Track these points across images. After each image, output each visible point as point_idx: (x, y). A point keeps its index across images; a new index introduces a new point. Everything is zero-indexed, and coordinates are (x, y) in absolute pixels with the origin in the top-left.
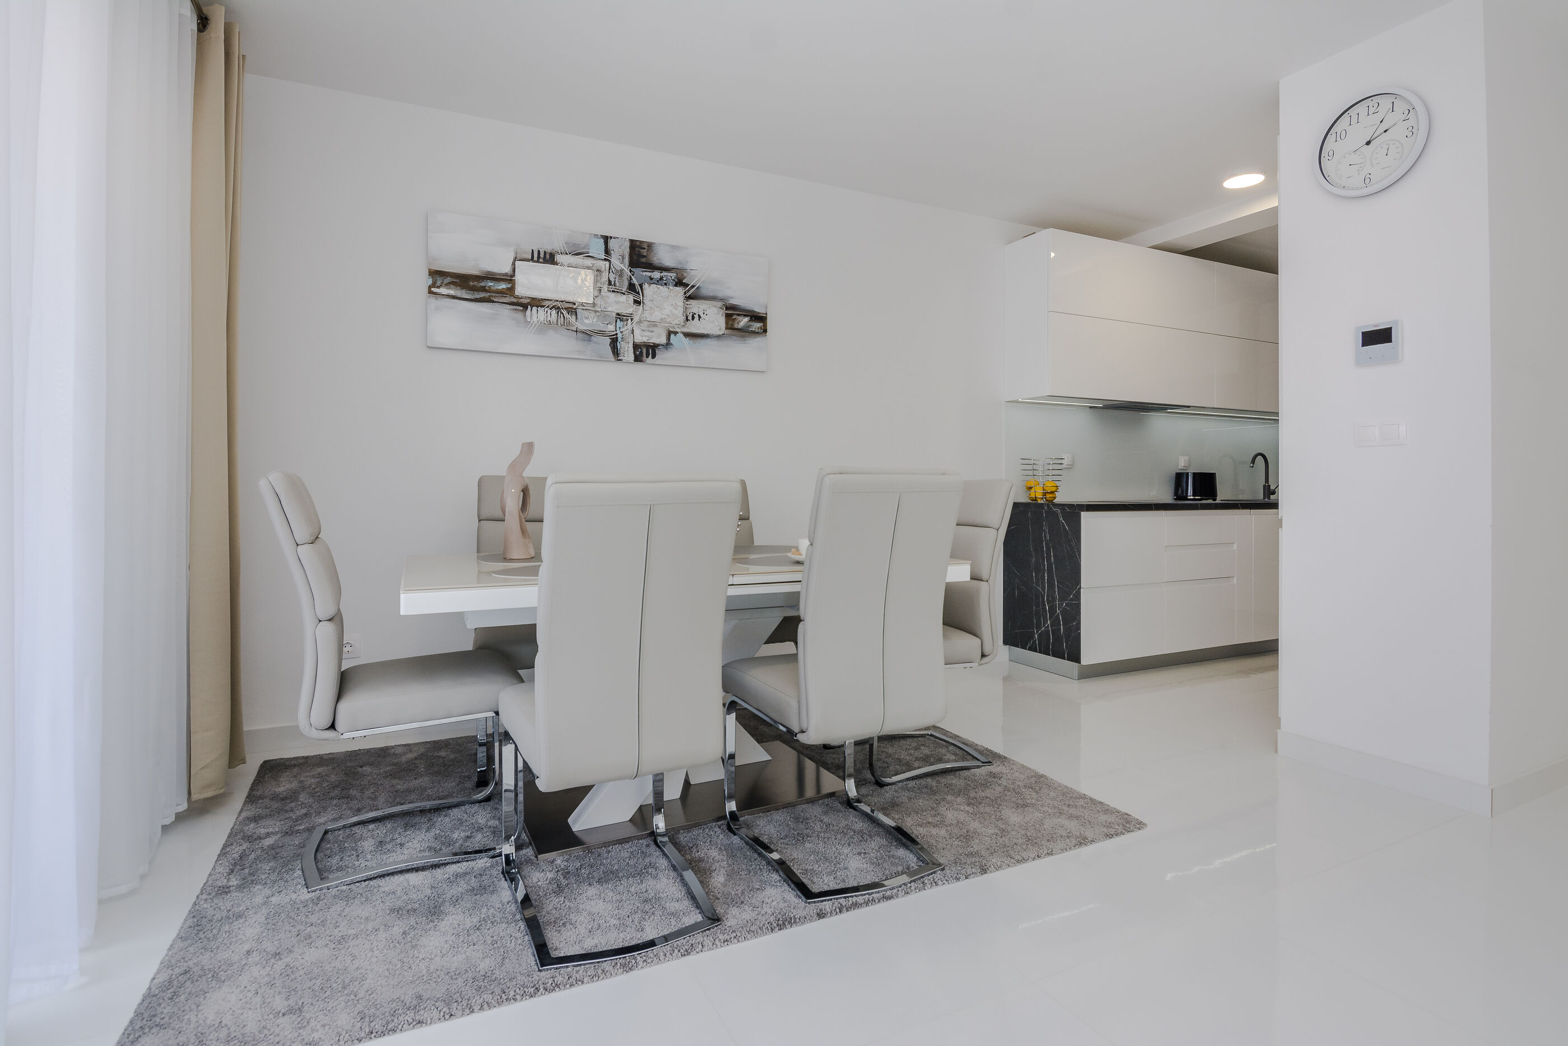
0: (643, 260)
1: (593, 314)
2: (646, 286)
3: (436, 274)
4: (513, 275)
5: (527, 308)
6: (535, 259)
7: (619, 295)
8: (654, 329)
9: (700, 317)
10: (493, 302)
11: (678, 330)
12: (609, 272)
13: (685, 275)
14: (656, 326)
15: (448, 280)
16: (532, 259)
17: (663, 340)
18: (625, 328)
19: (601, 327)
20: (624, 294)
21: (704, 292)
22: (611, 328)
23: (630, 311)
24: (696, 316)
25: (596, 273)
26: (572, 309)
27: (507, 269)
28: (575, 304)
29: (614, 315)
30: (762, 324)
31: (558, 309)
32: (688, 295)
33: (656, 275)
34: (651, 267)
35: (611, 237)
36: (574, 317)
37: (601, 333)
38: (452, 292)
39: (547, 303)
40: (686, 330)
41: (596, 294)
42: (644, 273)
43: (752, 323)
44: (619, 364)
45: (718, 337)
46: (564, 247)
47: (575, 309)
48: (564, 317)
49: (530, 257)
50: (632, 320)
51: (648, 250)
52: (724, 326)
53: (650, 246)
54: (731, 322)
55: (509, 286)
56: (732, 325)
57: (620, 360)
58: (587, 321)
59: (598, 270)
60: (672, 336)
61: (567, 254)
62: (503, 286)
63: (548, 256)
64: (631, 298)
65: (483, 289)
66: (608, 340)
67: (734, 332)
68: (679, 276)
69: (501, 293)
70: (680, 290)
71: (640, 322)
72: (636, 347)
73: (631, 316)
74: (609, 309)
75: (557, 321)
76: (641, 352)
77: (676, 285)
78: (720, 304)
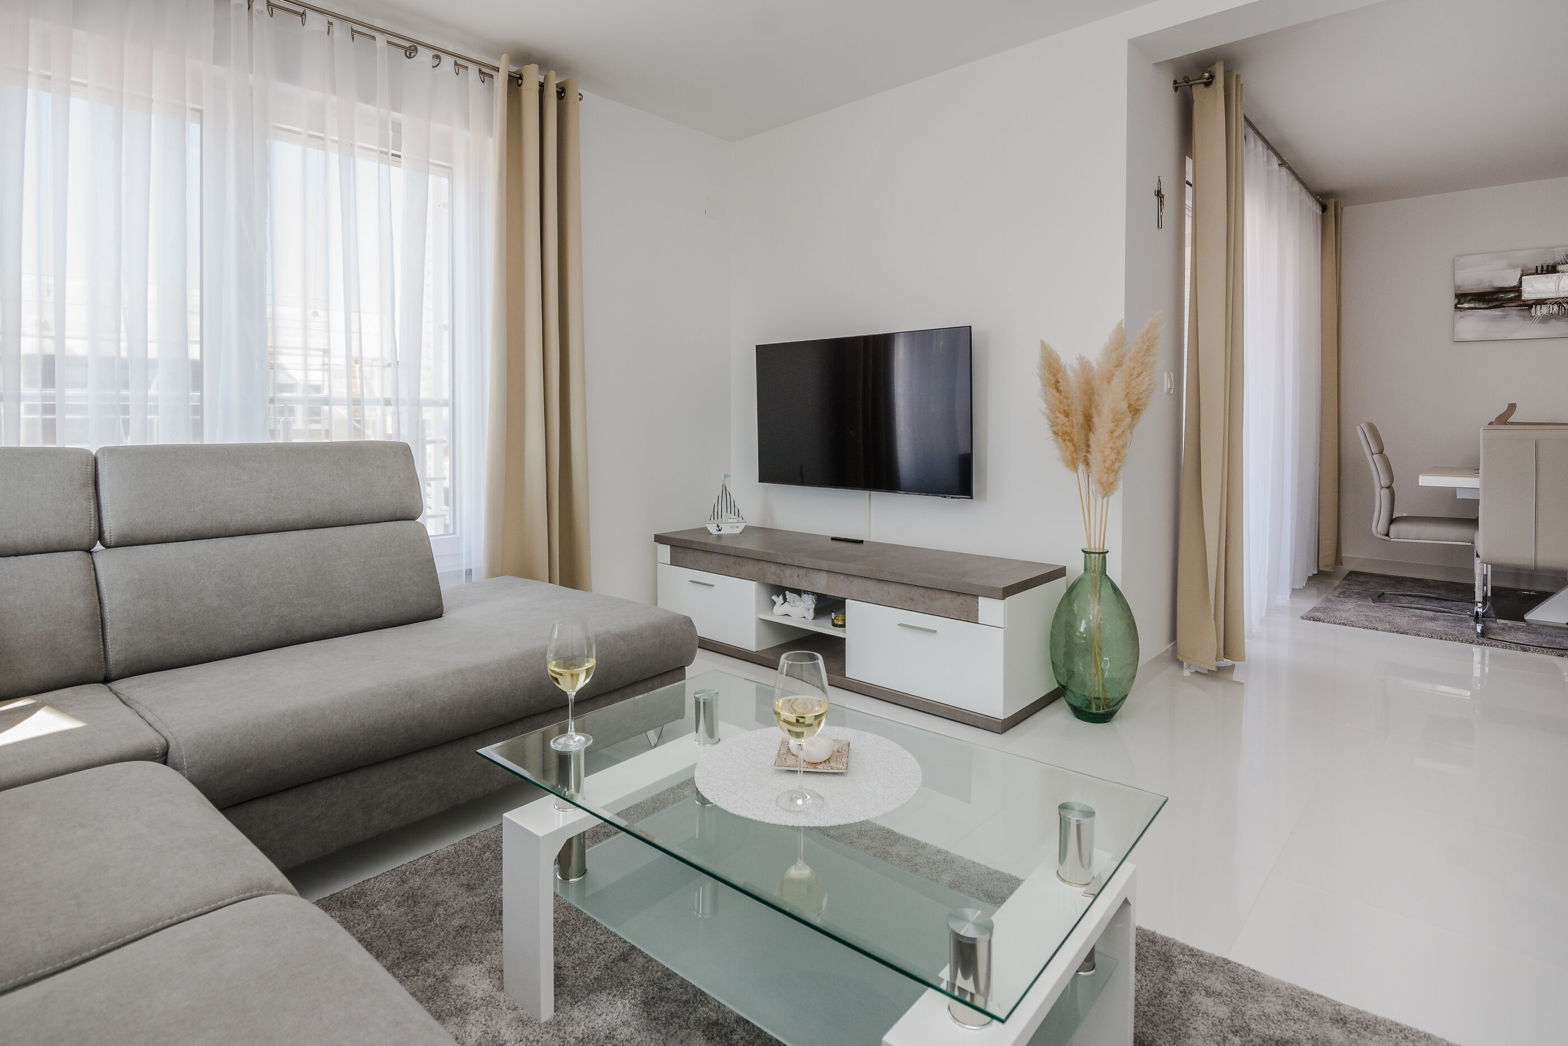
3: (1462, 297)
4: (1521, 286)
5: (1532, 307)
6: (1539, 272)
10: (1504, 307)
15: (1470, 298)
16: (1537, 273)
27: (1514, 283)
31: (1559, 304)
38: (1472, 305)
39: (1549, 301)
46: (1564, 259)
48: (1565, 309)
49: (1535, 272)
55: (1517, 294)
61: (1566, 263)
62: (1511, 295)
63: (1550, 268)
65: (1496, 300)
69: (1511, 300)
75: (1559, 313)
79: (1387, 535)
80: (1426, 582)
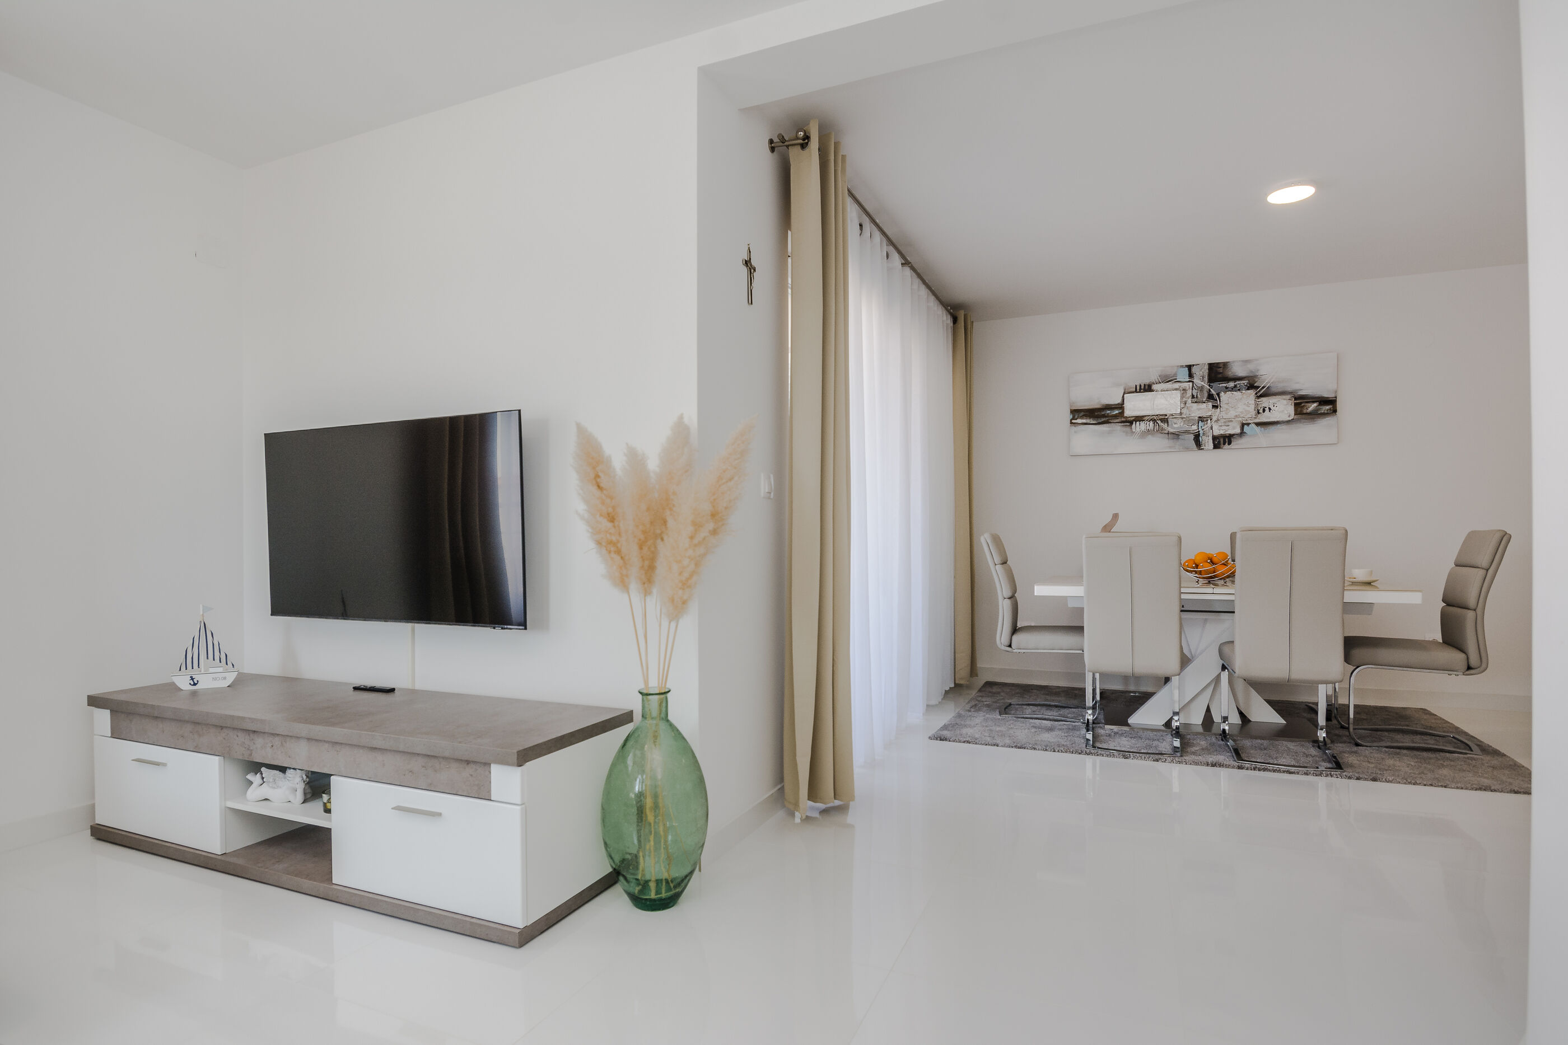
0: (1220, 376)
1: (1180, 420)
2: (1222, 394)
3: (1076, 413)
4: (1123, 404)
5: (1132, 423)
6: (1138, 390)
7: (1201, 404)
8: (1230, 424)
9: (1270, 409)
10: (1110, 423)
11: (1250, 422)
12: (1192, 389)
13: (1256, 380)
14: (1231, 421)
15: (1082, 413)
16: (1136, 391)
17: (1238, 431)
18: (1206, 426)
19: (1186, 427)
20: (1204, 402)
21: (1274, 390)
22: (1195, 427)
23: (1209, 414)
24: (1267, 409)
25: (1182, 392)
26: (1165, 420)
27: (1119, 401)
28: (1166, 415)
29: (1197, 418)
30: (1331, 406)
31: (1154, 421)
32: (1259, 394)
33: (1231, 384)
34: (1228, 380)
35: (1193, 365)
36: (1166, 424)
37: (1187, 432)
38: (1084, 421)
39: (1146, 418)
40: (1257, 421)
41: (1183, 406)
42: (1221, 385)
43: (1321, 407)
44: (1200, 451)
45: (1288, 422)
46: (1158, 379)
47: (1167, 419)
48: (1159, 425)
49: (1134, 390)
50: (1211, 420)
51: (1224, 368)
52: (1292, 413)
53: (1225, 365)
54: (1299, 409)
55: (1120, 411)
56: (1301, 411)
57: (1202, 449)
58: (1176, 426)
59: (1184, 390)
60: (1245, 426)
61: (1160, 383)
62: (1116, 412)
63: (1147, 387)
64: (1210, 405)
65: (1104, 416)
66: (1192, 437)
67: (1303, 416)
68: (1251, 381)
69: (1116, 416)
70: (1252, 392)
71: (1217, 421)
72: (1214, 438)
73: (1210, 417)
74: (1192, 415)
75: (1154, 428)
76: (1219, 442)
77: (1248, 389)
78: (1288, 397)
79: (1010, 646)
80: (1050, 689)
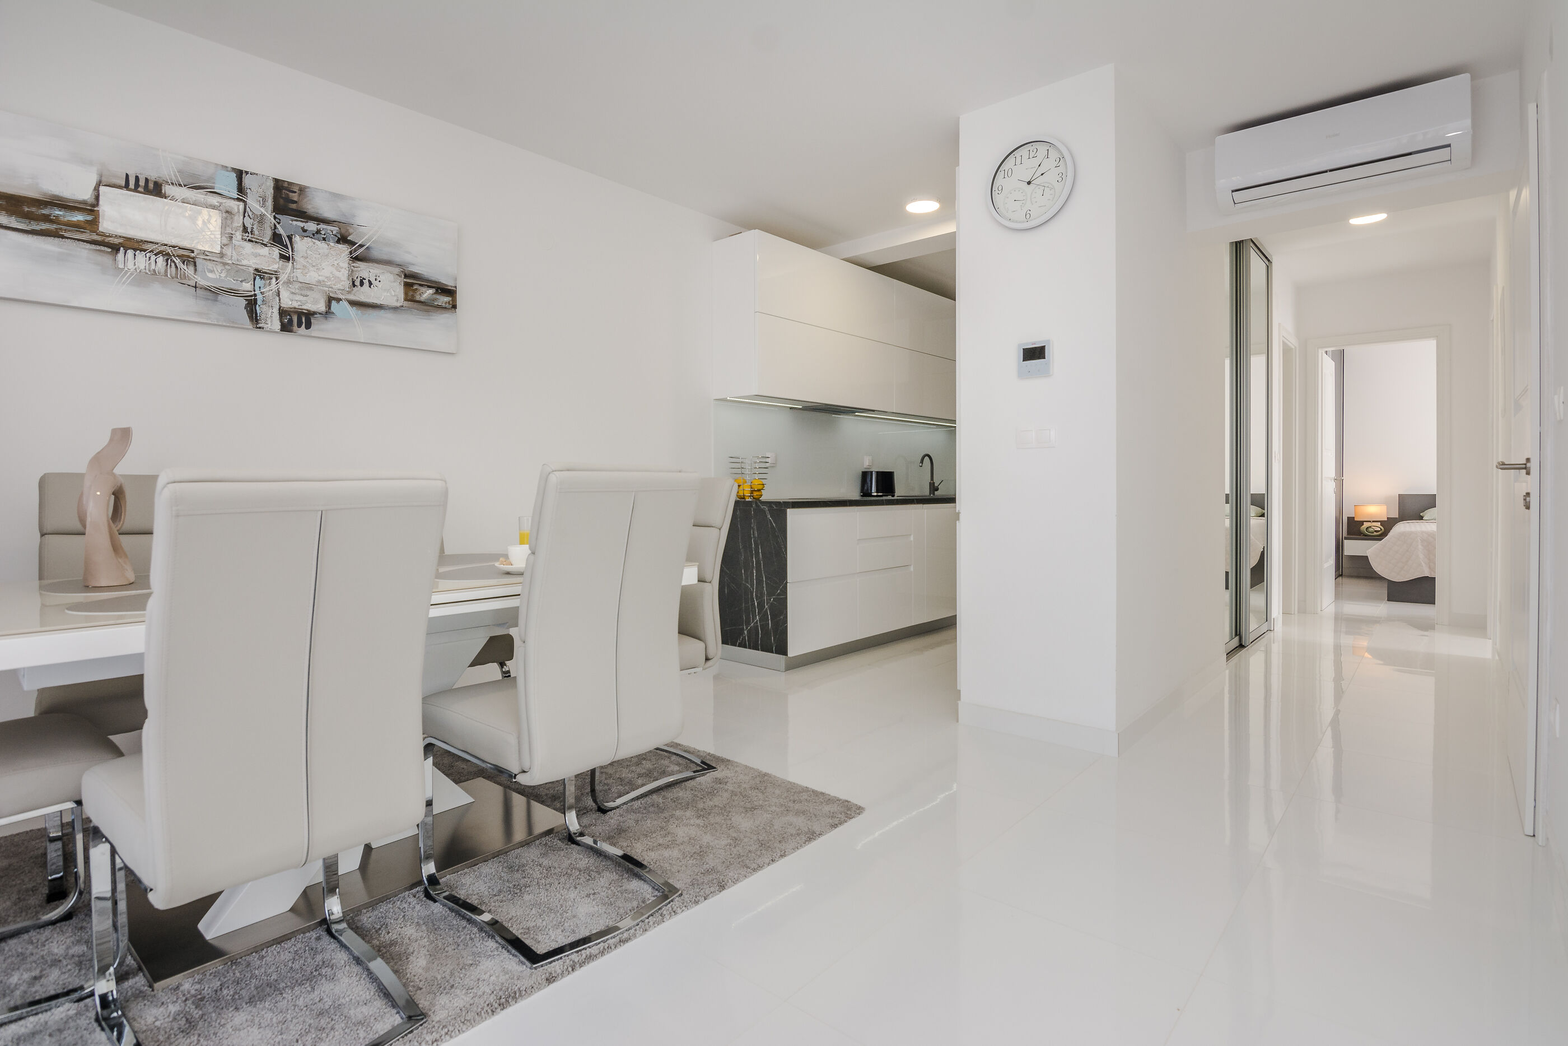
0: (294, 206)
1: (220, 267)
2: (297, 239)
4: (97, 205)
5: (118, 250)
6: (132, 185)
7: (259, 246)
8: (308, 293)
9: (370, 283)
10: (63, 237)
11: (341, 296)
12: (244, 216)
13: (351, 231)
14: (311, 289)
16: (127, 186)
17: (321, 307)
18: (267, 289)
19: (231, 283)
20: (265, 245)
21: (375, 254)
22: (247, 286)
23: (275, 267)
24: (366, 282)
25: (224, 215)
26: (189, 257)
27: (85, 194)
28: (193, 252)
29: (252, 271)
30: (450, 299)
31: (167, 256)
32: (354, 255)
33: (312, 226)
34: (303, 215)
35: (247, 173)
36: (191, 268)
37: (233, 292)
39: (150, 247)
40: (352, 297)
41: (225, 241)
42: (295, 223)
43: (438, 297)
44: (258, 332)
45: (395, 309)
46: (176, 176)
47: (193, 258)
48: (175, 265)
49: (123, 183)
50: (277, 279)
51: (300, 195)
52: (402, 296)
53: (302, 190)
54: (410, 293)
55: (89, 218)
56: (413, 296)
57: (260, 328)
58: (212, 275)
59: (227, 212)
60: (334, 303)
61: (180, 185)
62: (79, 217)
63: (151, 186)
64: (276, 252)
65: (47, 219)
66: (243, 302)
67: (416, 305)
68: (343, 231)
69: (77, 226)
70: (344, 249)
71: (289, 282)
72: (283, 313)
73: (275, 275)
74: (244, 262)
75: (166, 271)
76: (291, 321)
77: (338, 242)
78: (397, 270)
